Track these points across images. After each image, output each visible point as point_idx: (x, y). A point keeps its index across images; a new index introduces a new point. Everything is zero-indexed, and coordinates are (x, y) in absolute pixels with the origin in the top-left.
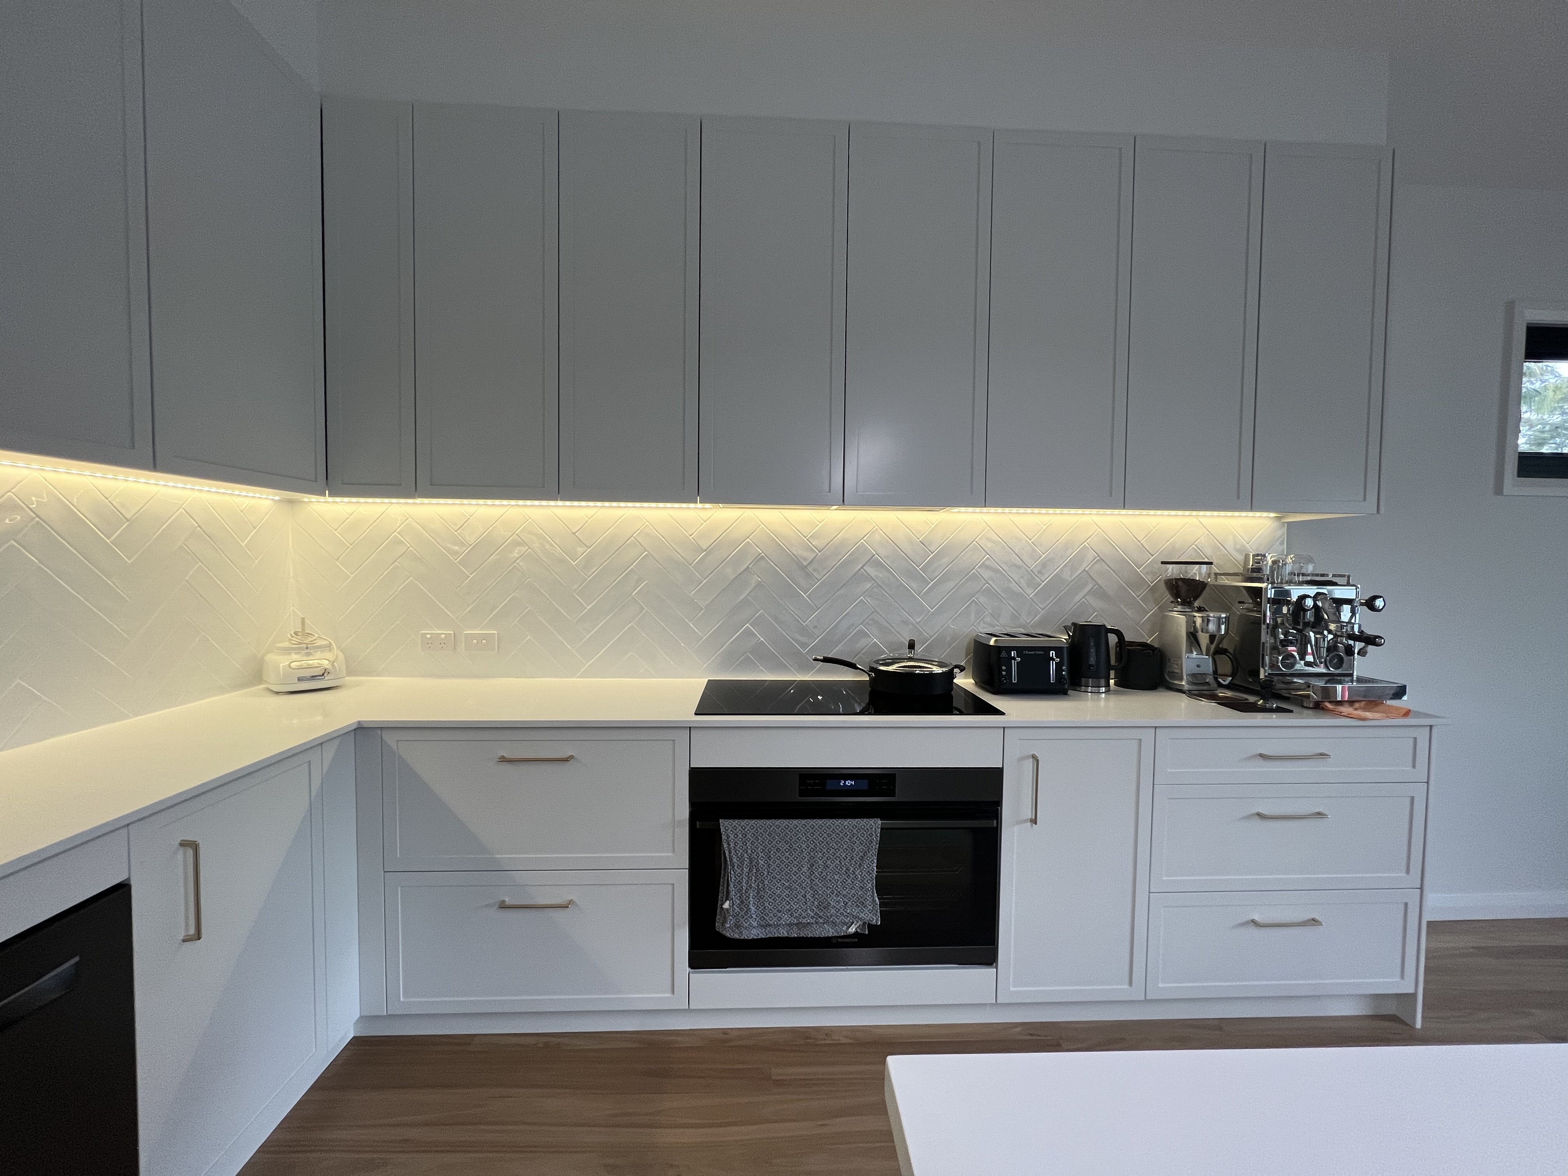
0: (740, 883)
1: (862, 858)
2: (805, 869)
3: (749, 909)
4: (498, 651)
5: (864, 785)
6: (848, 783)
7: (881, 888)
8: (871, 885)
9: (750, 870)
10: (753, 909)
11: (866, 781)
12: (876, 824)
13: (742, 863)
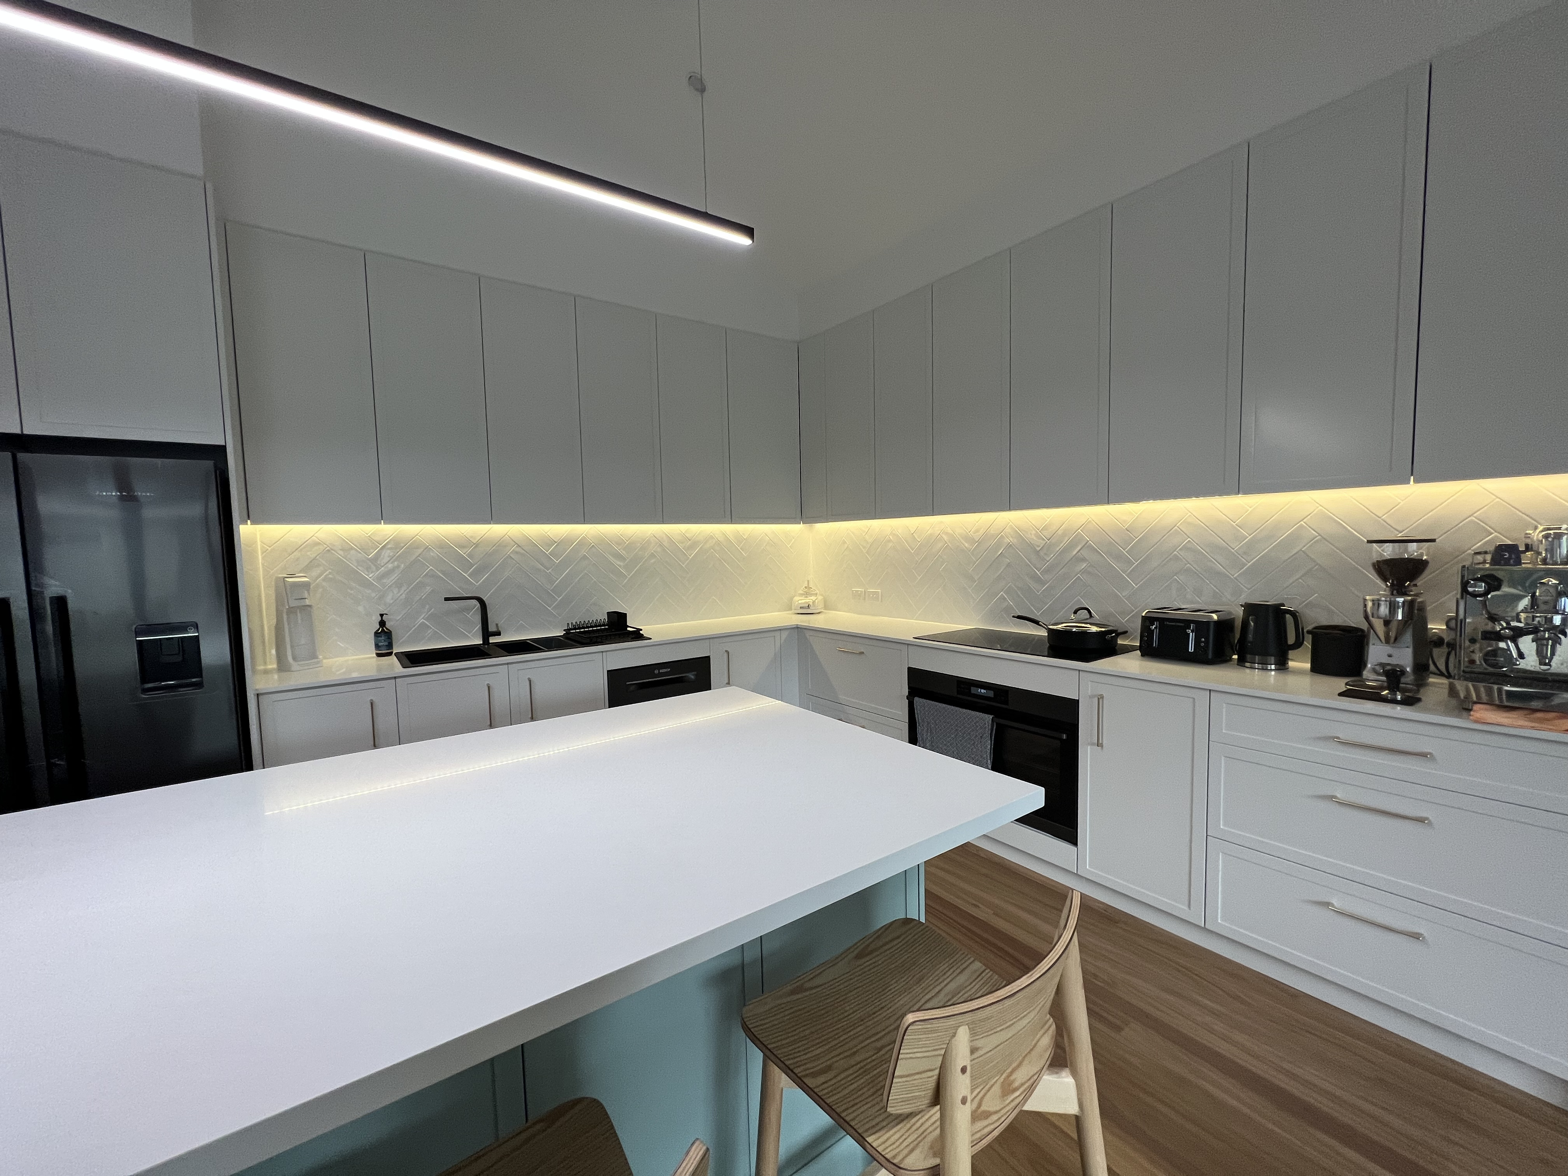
0: (923, 734)
1: (981, 738)
2: (953, 736)
4: (881, 601)
6: (984, 689)
9: (927, 729)
11: (992, 692)
12: (988, 718)
13: (923, 723)
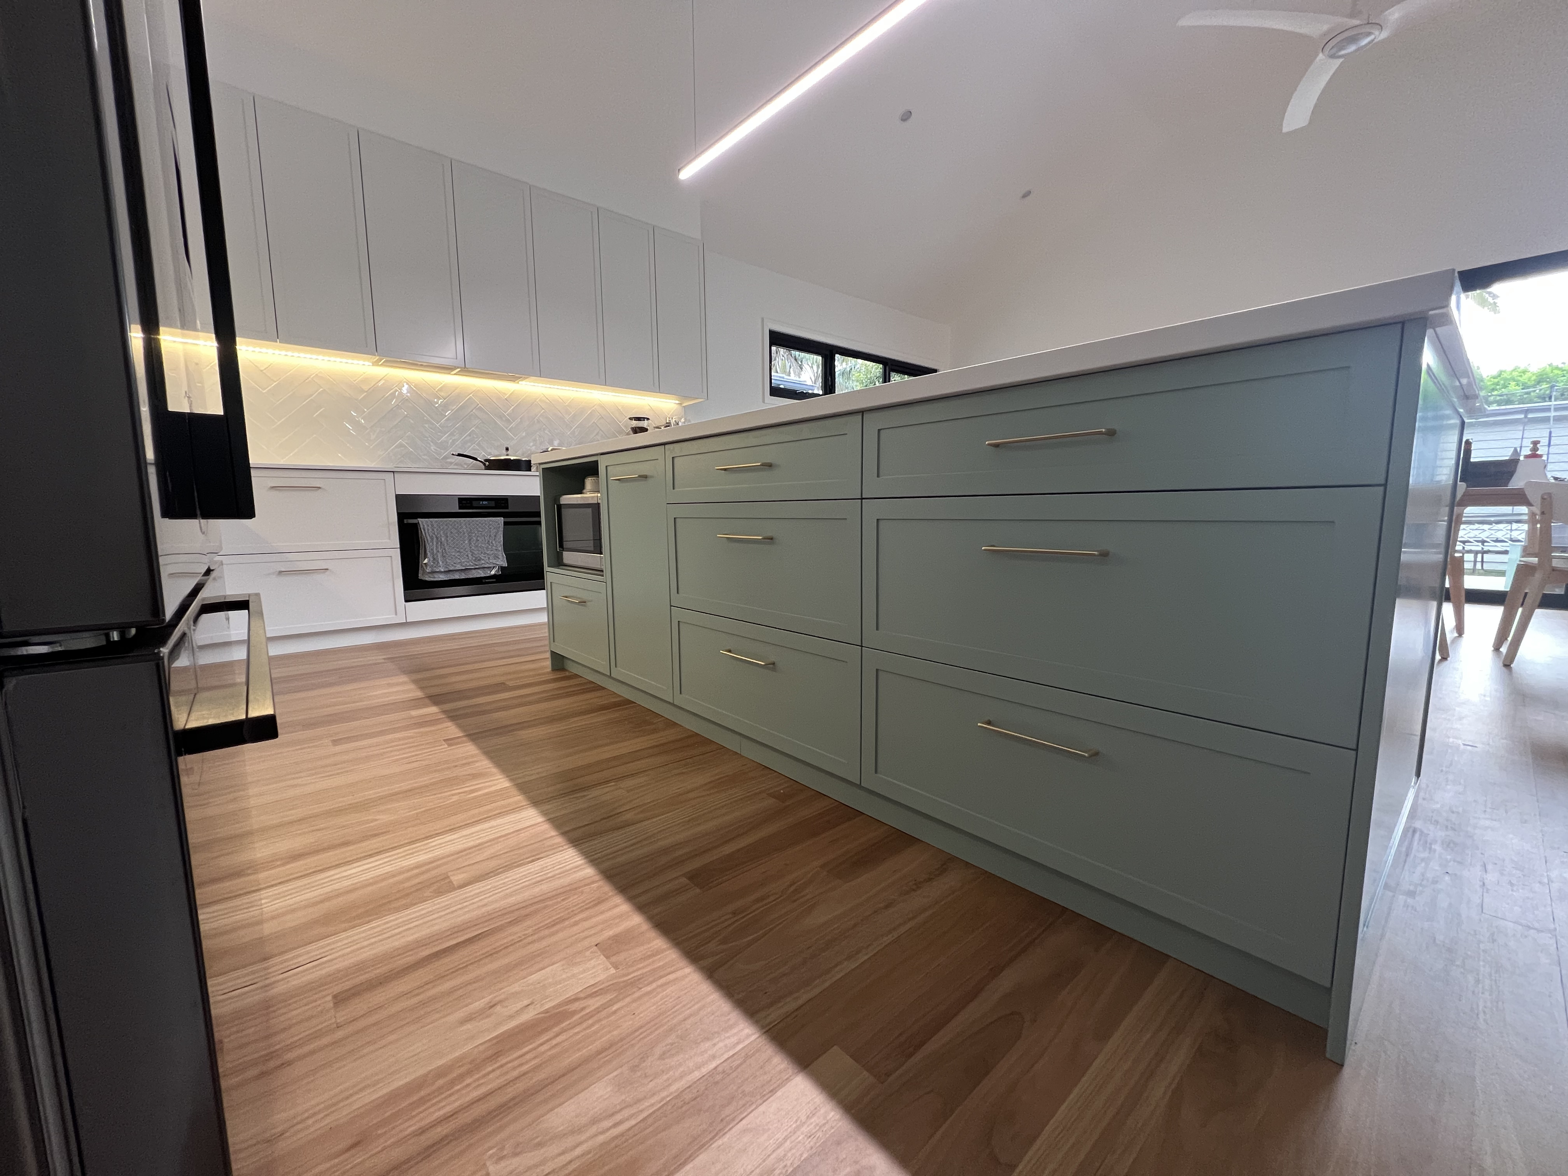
0: (432, 549)
1: (495, 536)
2: (466, 542)
3: (438, 563)
5: (493, 504)
6: (484, 503)
7: (506, 549)
8: (501, 548)
9: (437, 543)
10: (441, 563)
11: (493, 502)
12: (501, 520)
13: (432, 539)
